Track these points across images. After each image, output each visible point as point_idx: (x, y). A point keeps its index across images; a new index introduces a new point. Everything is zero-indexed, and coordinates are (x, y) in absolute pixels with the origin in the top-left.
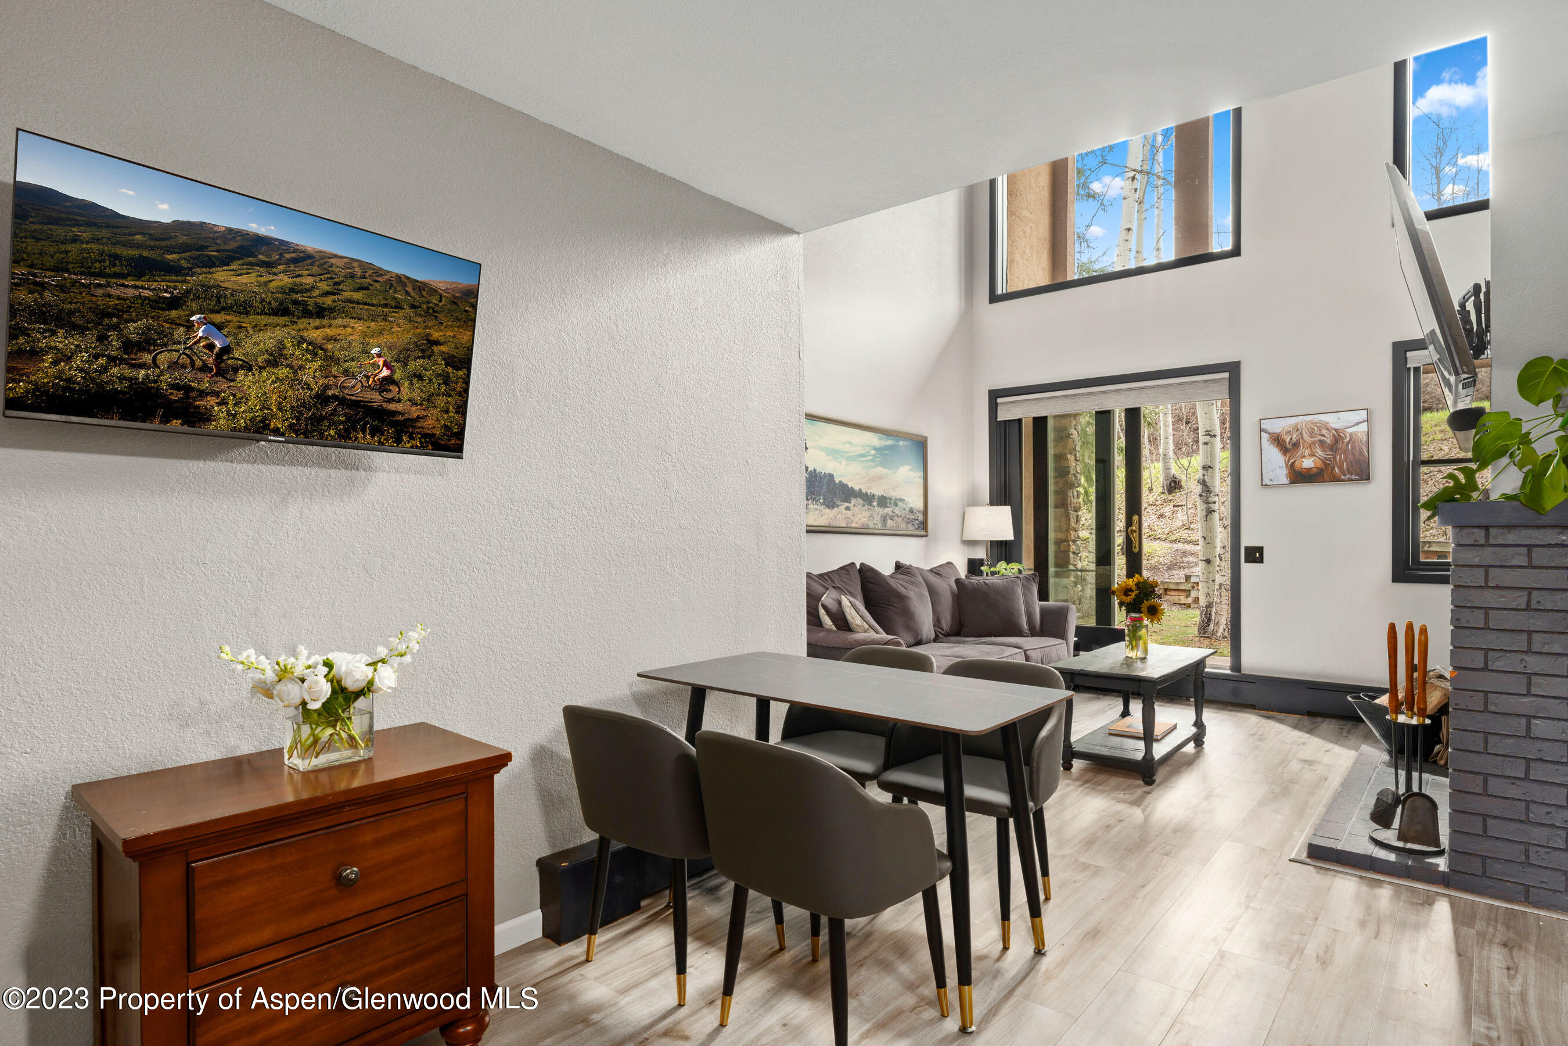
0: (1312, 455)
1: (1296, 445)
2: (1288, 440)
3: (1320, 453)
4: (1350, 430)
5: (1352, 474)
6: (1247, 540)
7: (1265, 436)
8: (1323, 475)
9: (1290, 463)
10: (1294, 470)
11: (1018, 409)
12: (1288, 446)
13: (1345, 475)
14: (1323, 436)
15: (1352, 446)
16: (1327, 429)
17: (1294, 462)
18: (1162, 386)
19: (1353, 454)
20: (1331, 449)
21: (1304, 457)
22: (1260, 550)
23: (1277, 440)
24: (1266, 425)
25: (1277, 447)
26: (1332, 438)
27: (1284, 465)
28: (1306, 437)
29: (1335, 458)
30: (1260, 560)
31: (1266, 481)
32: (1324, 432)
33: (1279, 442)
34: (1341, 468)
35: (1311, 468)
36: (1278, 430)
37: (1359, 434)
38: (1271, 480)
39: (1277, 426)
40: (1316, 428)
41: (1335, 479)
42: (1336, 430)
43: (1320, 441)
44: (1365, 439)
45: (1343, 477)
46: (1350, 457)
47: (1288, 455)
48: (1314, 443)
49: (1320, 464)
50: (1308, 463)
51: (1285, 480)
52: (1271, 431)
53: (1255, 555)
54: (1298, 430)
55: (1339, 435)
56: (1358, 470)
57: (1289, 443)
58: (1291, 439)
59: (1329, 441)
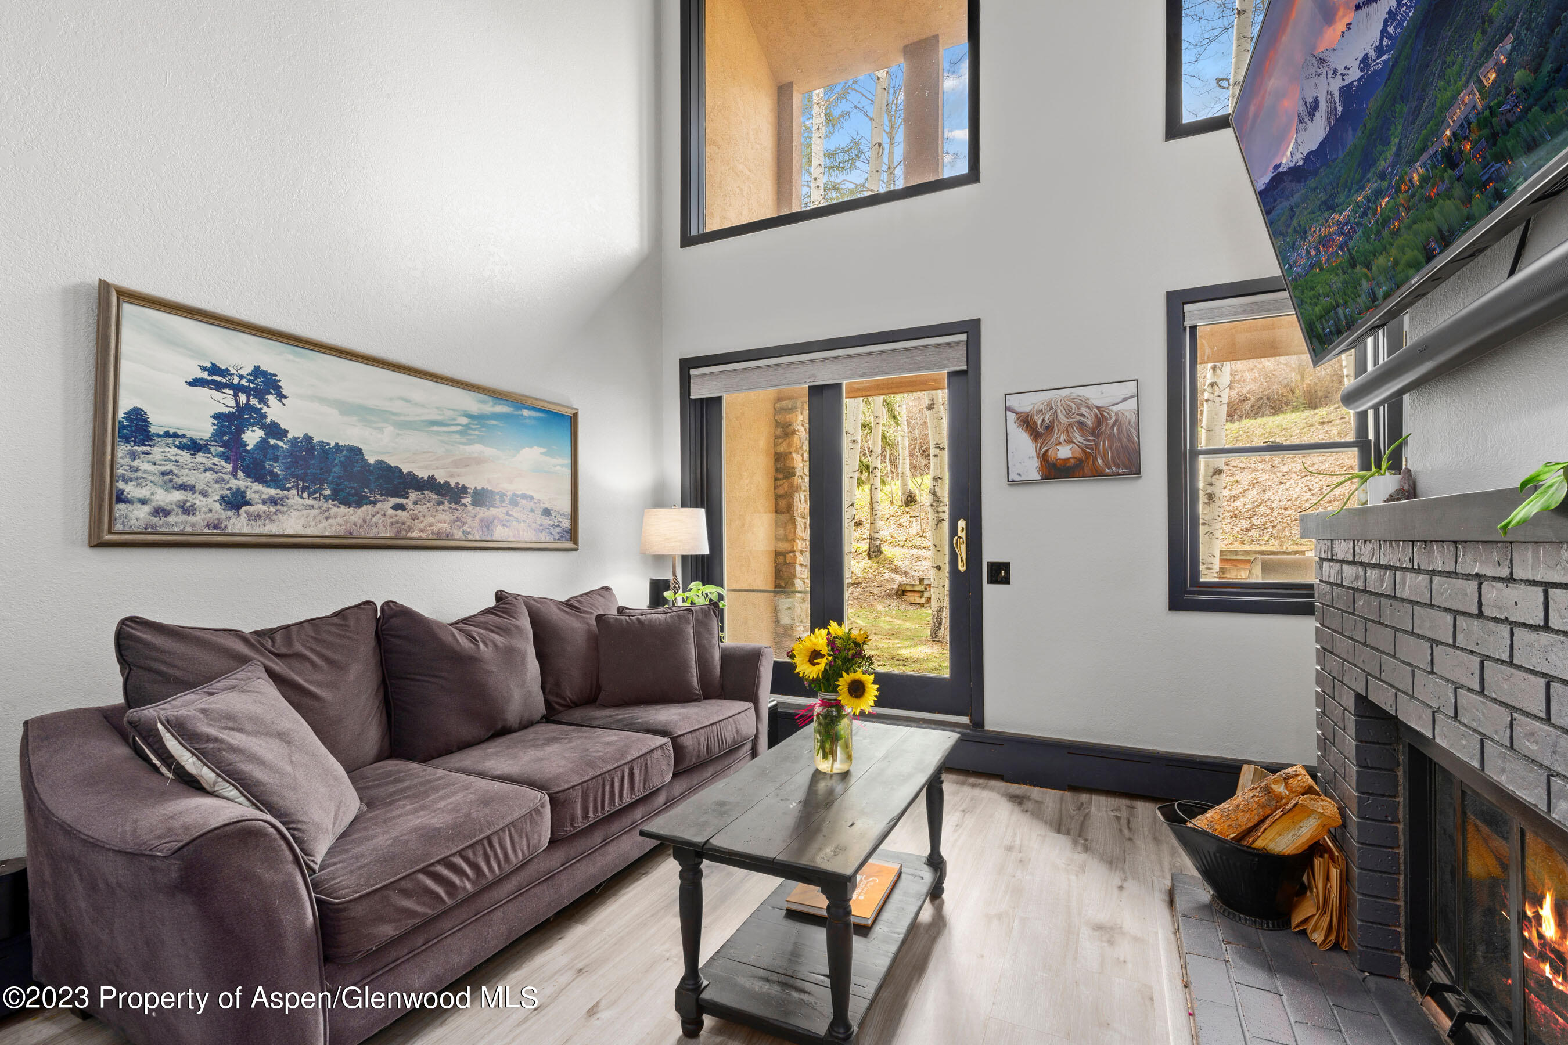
0: (1070, 441)
1: (1049, 428)
2: (1039, 422)
3: (1079, 438)
4: (1115, 408)
5: (1118, 466)
6: (990, 554)
7: (1011, 416)
8: (1083, 468)
9: (1042, 453)
10: (1047, 461)
11: (715, 383)
12: (1040, 430)
13: (1109, 468)
14: (1083, 416)
15: (1118, 429)
16: (1088, 407)
17: (1047, 451)
18: (886, 351)
19: (1120, 440)
20: (1093, 434)
21: (1060, 443)
22: (1006, 566)
23: (1026, 422)
24: (1012, 401)
25: (1026, 431)
26: (1094, 419)
27: (1035, 454)
28: (1062, 417)
29: (1097, 445)
30: (1006, 581)
31: (1013, 476)
32: (1084, 410)
33: (1028, 424)
34: (1105, 458)
35: (1069, 459)
36: (1027, 409)
37: (1127, 414)
38: (1019, 475)
39: (1025, 404)
40: (1074, 406)
41: (1098, 474)
42: (1098, 408)
43: (1079, 422)
44: (1134, 420)
45: (1107, 470)
46: (1116, 444)
47: (1040, 441)
48: (1071, 425)
49: (1079, 454)
50: (1064, 452)
51: (1036, 475)
52: (1018, 410)
53: (1000, 573)
54: (1052, 408)
55: (1102, 415)
56: (1127, 462)
57: (1041, 425)
58: (1043, 420)
59: (1089, 422)
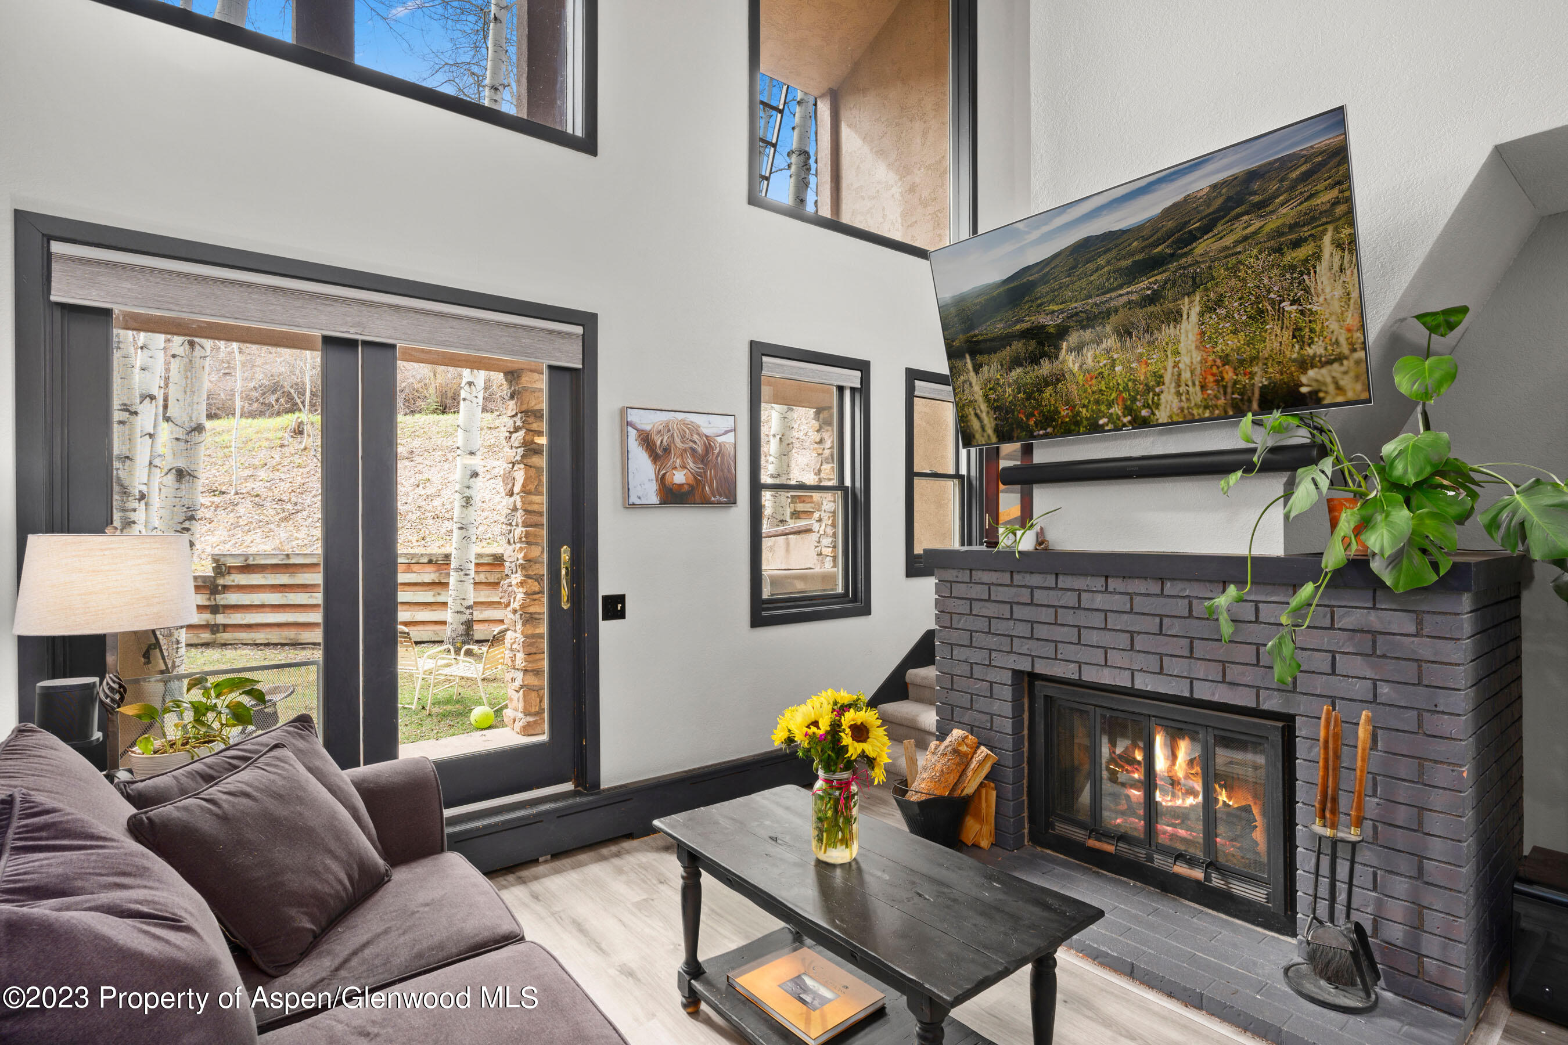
0: (684, 467)
1: (667, 451)
2: (658, 443)
3: (692, 465)
4: (720, 439)
5: (721, 496)
6: (606, 587)
7: (633, 433)
8: (694, 495)
9: (660, 477)
10: (665, 485)
12: (659, 452)
13: (715, 497)
14: (695, 442)
15: (721, 460)
16: (698, 434)
17: (664, 474)
19: (722, 470)
20: (702, 462)
21: (675, 468)
22: (621, 599)
23: (646, 440)
24: (633, 416)
25: (646, 450)
26: (703, 447)
27: (653, 477)
28: (677, 440)
29: (705, 473)
30: (621, 615)
31: (633, 499)
32: (696, 437)
33: (648, 443)
34: (711, 486)
35: (683, 484)
36: (648, 428)
37: (727, 446)
38: (639, 498)
39: (647, 421)
40: (687, 431)
41: (705, 502)
42: (707, 437)
43: (691, 448)
44: (732, 453)
45: (713, 499)
46: (720, 474)
47: (659, 463)
48: (685, 450)
49: (691, 481)
50: (679, 477)
51: (654, 499)
52: (639, 427)
53: (615, 608)
54: (669, 431)
55: (710, 444)
56: (727, 492)
57: (660, 446)
58: (662, 442)
59: (700, 450)
